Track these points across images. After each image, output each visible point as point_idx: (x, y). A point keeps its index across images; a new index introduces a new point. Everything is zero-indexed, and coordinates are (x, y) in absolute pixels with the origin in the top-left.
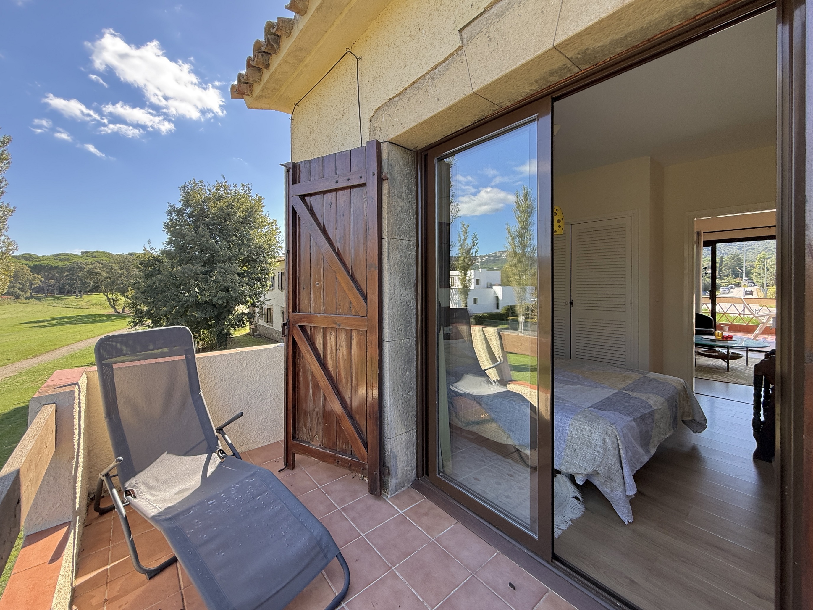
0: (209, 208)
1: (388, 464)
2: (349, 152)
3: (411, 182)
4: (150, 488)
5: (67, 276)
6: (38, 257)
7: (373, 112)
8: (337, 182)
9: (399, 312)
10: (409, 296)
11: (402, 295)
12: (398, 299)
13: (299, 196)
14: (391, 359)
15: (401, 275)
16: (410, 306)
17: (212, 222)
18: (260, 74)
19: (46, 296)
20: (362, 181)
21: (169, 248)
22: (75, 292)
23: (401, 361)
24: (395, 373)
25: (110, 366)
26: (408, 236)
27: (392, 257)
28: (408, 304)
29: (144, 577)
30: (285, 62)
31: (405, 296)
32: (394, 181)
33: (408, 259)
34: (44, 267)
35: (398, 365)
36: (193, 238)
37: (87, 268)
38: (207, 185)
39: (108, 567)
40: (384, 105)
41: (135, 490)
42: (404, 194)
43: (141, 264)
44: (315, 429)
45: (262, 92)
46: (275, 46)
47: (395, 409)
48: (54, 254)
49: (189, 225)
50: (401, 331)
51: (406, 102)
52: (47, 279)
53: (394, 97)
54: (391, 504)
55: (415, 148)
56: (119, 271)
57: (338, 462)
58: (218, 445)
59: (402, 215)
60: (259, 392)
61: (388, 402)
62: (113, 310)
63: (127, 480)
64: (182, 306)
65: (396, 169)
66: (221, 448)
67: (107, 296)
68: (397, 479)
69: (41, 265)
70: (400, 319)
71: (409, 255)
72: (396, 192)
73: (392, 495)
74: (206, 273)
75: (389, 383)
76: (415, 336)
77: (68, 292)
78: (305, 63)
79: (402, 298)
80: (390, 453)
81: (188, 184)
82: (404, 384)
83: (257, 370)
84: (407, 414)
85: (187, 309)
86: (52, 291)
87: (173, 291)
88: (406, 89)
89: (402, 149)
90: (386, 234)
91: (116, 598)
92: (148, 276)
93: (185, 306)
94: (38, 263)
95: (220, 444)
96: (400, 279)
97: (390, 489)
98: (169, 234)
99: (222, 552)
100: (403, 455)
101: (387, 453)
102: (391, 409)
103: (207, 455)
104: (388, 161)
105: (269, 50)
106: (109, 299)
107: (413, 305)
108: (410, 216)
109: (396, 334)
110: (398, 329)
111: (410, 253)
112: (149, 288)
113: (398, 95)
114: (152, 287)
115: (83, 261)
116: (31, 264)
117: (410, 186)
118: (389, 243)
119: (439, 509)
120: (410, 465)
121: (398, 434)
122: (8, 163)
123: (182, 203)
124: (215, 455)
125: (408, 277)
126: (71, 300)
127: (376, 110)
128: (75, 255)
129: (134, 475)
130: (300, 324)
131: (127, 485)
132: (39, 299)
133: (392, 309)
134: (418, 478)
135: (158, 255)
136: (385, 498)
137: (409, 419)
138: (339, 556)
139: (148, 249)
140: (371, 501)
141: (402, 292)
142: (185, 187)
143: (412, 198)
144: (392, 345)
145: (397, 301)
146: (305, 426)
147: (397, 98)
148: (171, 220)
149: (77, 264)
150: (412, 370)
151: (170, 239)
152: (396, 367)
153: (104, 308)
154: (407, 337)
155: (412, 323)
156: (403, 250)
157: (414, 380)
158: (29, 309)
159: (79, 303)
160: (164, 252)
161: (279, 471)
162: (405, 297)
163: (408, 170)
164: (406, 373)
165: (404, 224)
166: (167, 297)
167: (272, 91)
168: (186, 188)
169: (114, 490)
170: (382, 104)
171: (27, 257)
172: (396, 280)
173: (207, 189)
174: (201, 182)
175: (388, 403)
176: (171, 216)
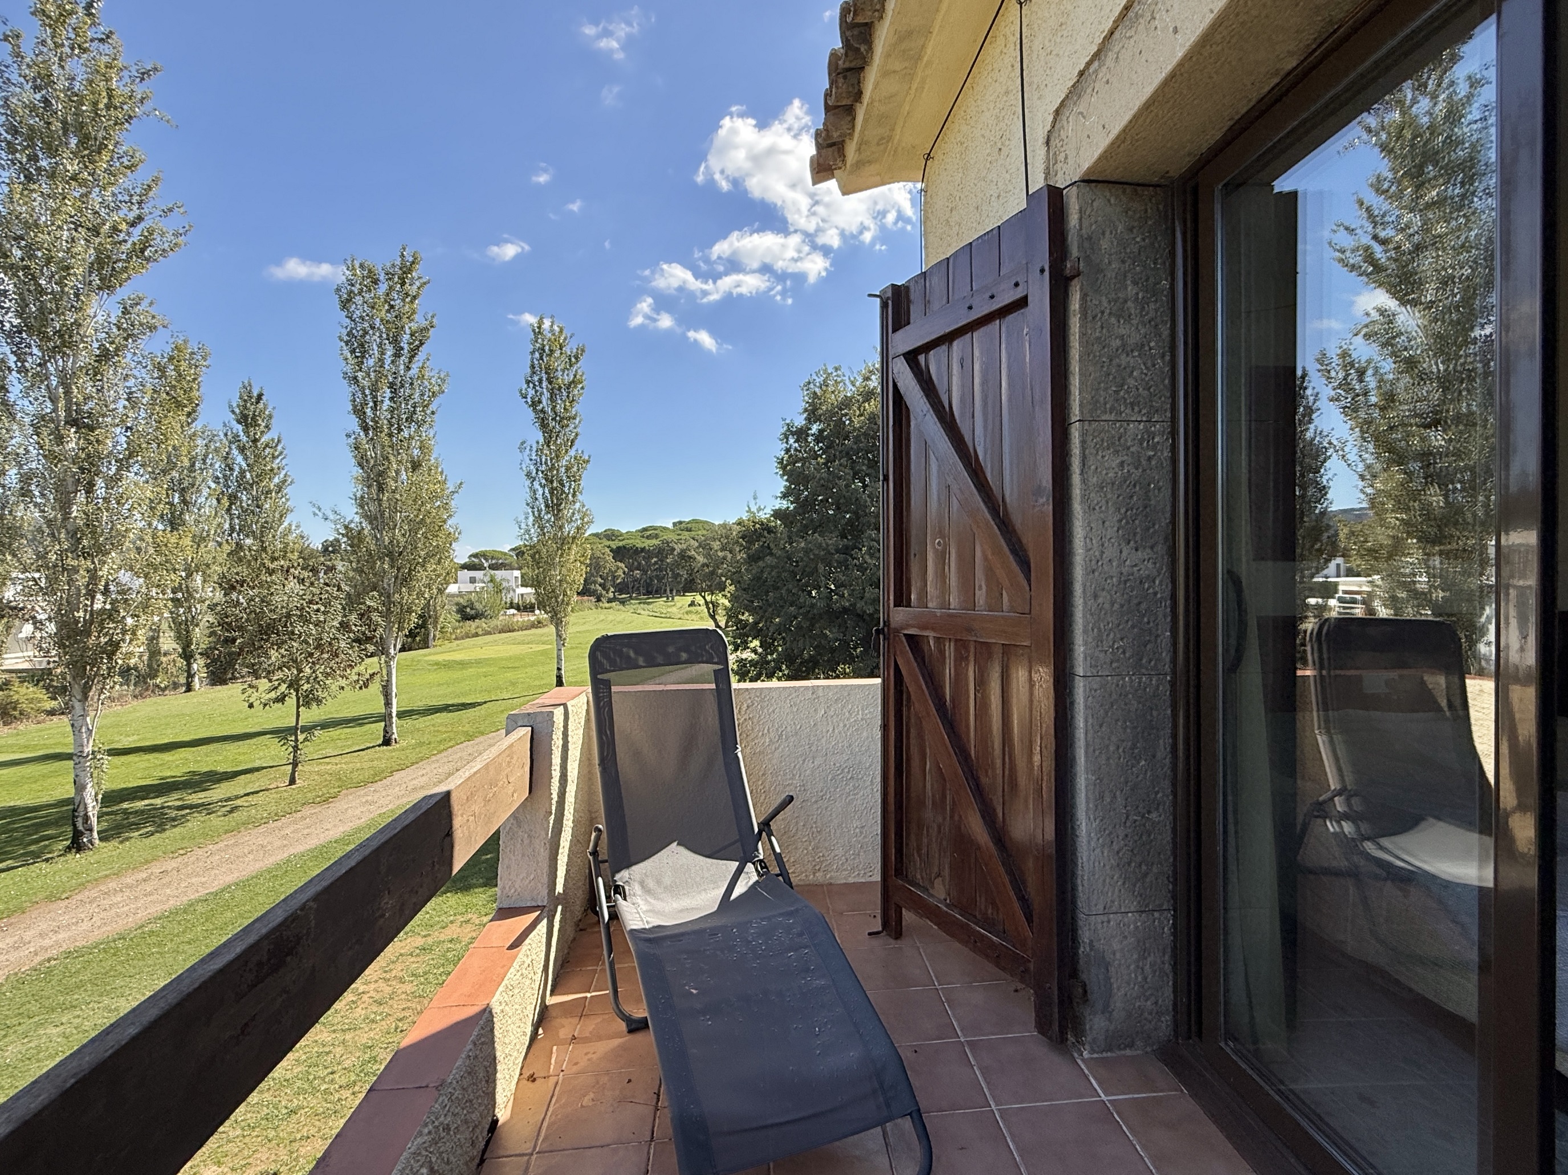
0: (850, 419)
1: (1084, 976)
2: (995, 232)
3: (1155, 269)
4: (647, 891)
5: (656, 563)
6: (622, 535)
7: (1051, 118)
8: (970, 308)
9: (1116, 606)
10: (1150, 565)
11: (1128, 563)
12: (1114, 572)
13: (904, 355)
14: (1090, 721)
15: (1123, 511)
16: (1151, 591)
17: (855, 447)
18: (849, 118)
19: (631, 598)
20: (1018, 293)
21: (784, 504)
22: (665, 591)
23: (1125, 729)
24: (1104, 757)
25: (608, 684)
26: (1144, 411)
27: (1093, 467)
28: (1146, 586)
29: (623, 1026)
30: (885, 74)
31: (1136, 565)
32: (1100, 276)
33: (1144, 470)
34: (628, 550)
35: (1114, 738)
36: (822, 482)
37: (678, 548)
38: (848, 373)
39: (589, 995)
40: (1070, 92)
41: (627, 888)
42: (1130, 304)
43: (743, 538)
44: (937, 862)
45: (860, 153)
46: (863, 48)
47: (1103, 846)
48: (640, 528)
49: (816, 457)
50: (1124, 652)
51: (1112, 65)
52: (631, 570)
53: (1089, 64)
54: (1086, 1071)
55: (1162, 177)
56: (720, 554)
57: (975, 942)
58: (757, 850)
59: (1124, 360)
60: (848, 772)
61: (1084, 824)
62: (713, 623)
63: (619, 871)
64: (805, 615)
65: (1105, 244)
66: (761, 857)
67: (704, 597)
68: (1110, 1020)
69: (624, 547)
70: (1119, 625)
71: (1150, 458)
72: (1105, 304)
73: (1095, 1056)
74: (846, 551)
75: (1086, 779)
76: (1167, 668)
77: (657, 592)
78: (925, 59)
79: (1125, 570)
80: (1088, 949)
81: (814, 377)
82: (1132, 789)
83: (845, 726)
84: (1144, 867)
85: (813, 620)
86: (638, 589)
87: (790, 586)
88: (1112, 33)
89: (1124, 192)
90: (1077, 412)
91: (586, 1040)
92: (753, 559)
93: (810, 615)
94: (621, 544)
95: (761, 851)
96: (1120, 521)
97: (1089, 1039)
98: (786, 477)
99: (709, 1020)
100: (1128, 967)
101: (1082, 949)
102: (1093, 844)
103: (737, 863)
104: (1081, 229)
105: (851, 62)
106: (707, 603)
107: (1161, 587)
108: (1152, 356)
109: (1108, 661)
110: (1112, 647)
111: (1152, 453)
112: (755, 582)
113: (1097, 56)
114: (759, 578)
115: (675, 538)
116: (614, 545)
117: (1152, 280)
118: (1083, 434)
119: (1213, 1128)
120: (1153, 999)
121: (1114, 909)
122: (582, 388)
123: (805, 415)
124: (750, 867)
125: (1146, 516)
126: (660, 604)
127: (1057, 112)
128: (665, 528)
129: (628, 866)
130: (906, 632)
131: (617, 877)
132: (623, 602)
133: (1096, 597)
134: (1177, 1038)
135: (769, 521)
136: (1076, 1055)
137: (1148, 880)
138: (914, 1115)
139: (754, 509)
140: (1040, 1050)
141: (1124, 554)
142: (809, 383)
143: (1156, 310)
144: (1095, 686)
145: (1112, 577)
146: (919, 850)
147: (1096, 64)
148: (787, 451)
149: (668, 543)
150: (1159, 755)
151: (788, 488)
152: (1107, 742)
153: (702, 618)
154: (1143, 671)
155: (1157, 636)
156: (1128, 448)
157: (1166, 784)
158: (611, 618)
159: (669, 610)
160: (777, 514)
161: (870, 934)
162: (1135, 569)
163: (1144, 240)
164: (1139, 763)
165: (1131, 382)
166: (782, 598)
167: (878, 144)
168: (812, 386)
169: (600, 880)
170: (1066, 91)
171: (610, 535)
172: (1107, 523)
173: (847, 382)
174: (836, 369)
175: (1083, 827)
176: (787, 443)
